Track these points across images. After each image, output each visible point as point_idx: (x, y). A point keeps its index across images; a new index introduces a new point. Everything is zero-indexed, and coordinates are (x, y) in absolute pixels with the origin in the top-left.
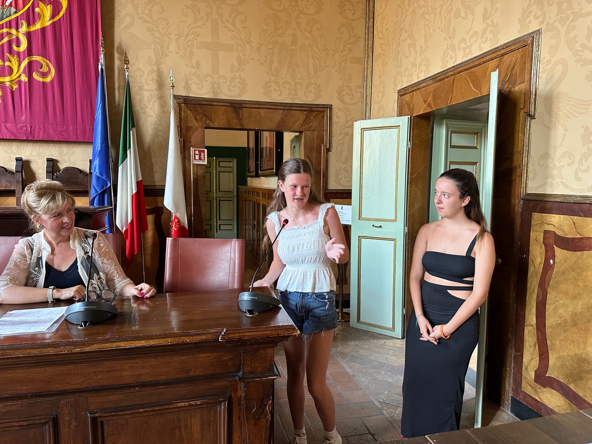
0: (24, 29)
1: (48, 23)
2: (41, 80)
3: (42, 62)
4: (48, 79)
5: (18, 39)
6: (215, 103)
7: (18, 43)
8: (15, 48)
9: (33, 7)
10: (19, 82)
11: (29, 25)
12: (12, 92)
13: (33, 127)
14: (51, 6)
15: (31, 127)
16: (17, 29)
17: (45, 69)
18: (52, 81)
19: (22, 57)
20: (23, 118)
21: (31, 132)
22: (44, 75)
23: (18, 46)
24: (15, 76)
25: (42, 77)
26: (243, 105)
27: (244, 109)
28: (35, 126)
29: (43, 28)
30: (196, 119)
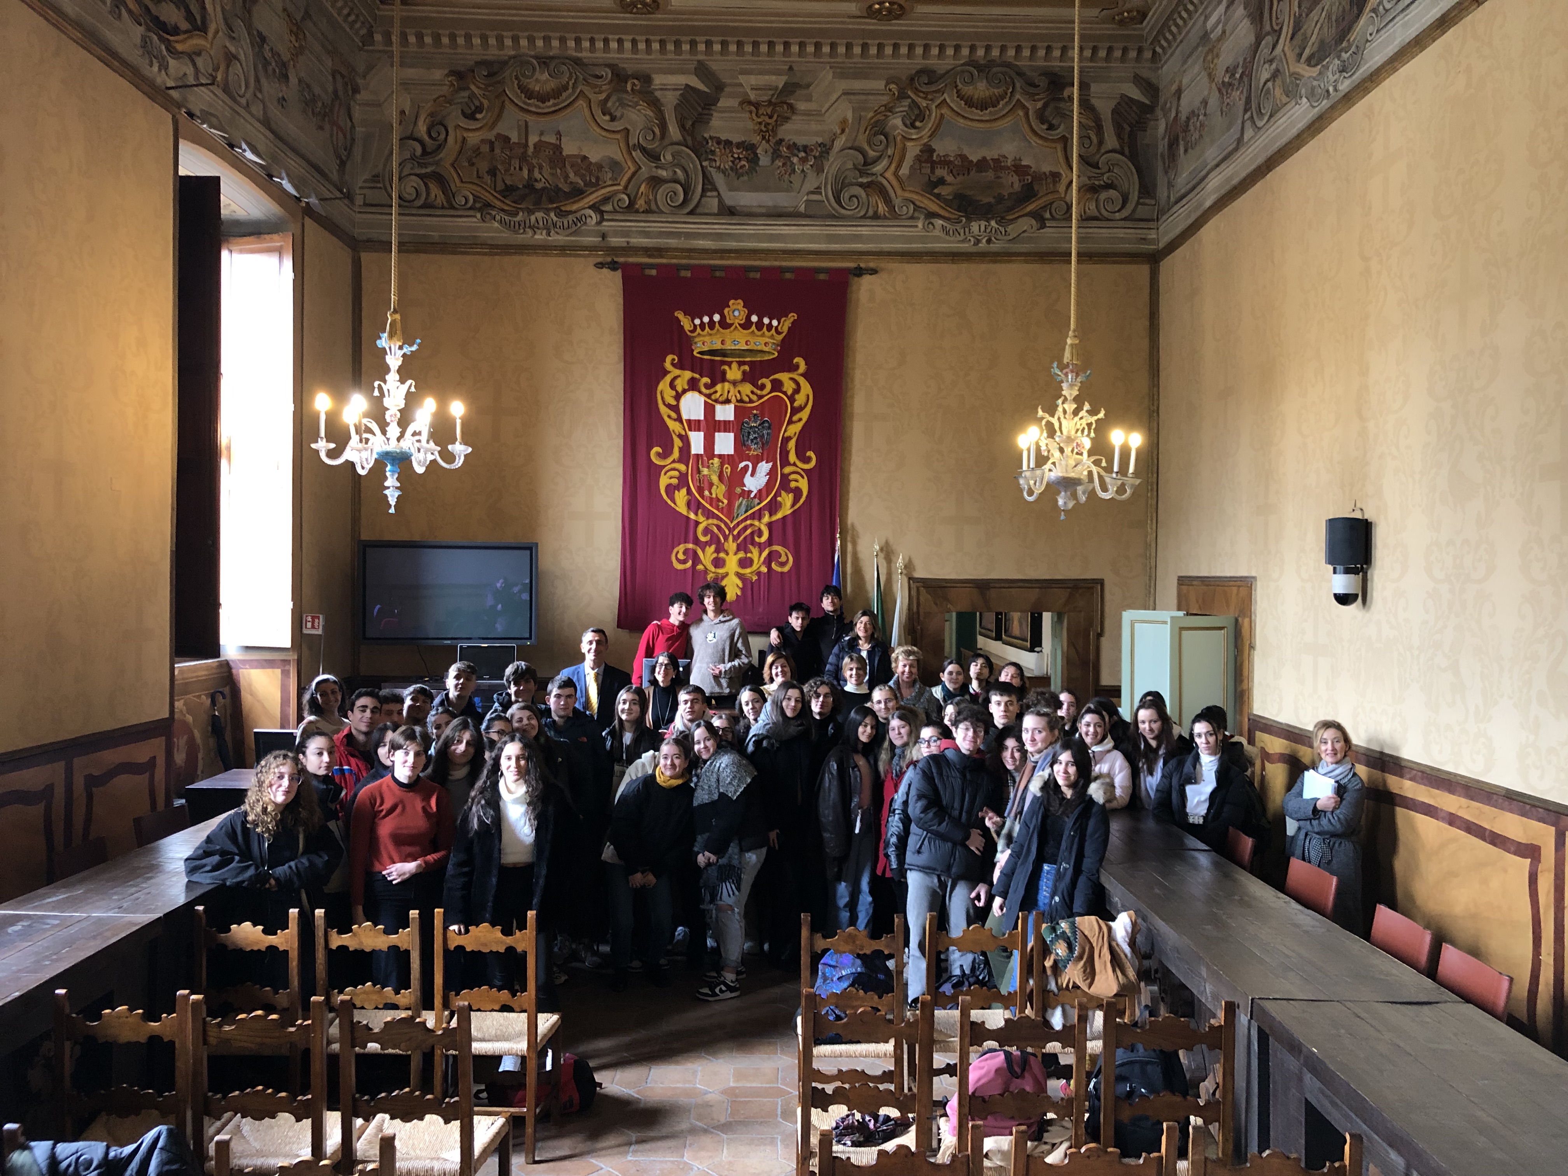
0: (766, 519)
1: (789, 512)
2: (779, 569)
3: (782, 552)
4: (786, 569)
5: (760, 529)
6: (958, 585)
7: (760, 533)
8: (757, 539)
9: (775, 496)
10: (759, 574)
11: (771, 515)
12: (752, 583)
14: (792, 494)
15: (768, 619)
16: (760, 519)
17: (783, 559)
18: (789, 571)
19: (762, 546)
20: (761, 610)
22: (783, 564)
23: (760, 536)
25: (781, 567)
26: (992, 585)
29: (784, 517)
30: (936, 604)
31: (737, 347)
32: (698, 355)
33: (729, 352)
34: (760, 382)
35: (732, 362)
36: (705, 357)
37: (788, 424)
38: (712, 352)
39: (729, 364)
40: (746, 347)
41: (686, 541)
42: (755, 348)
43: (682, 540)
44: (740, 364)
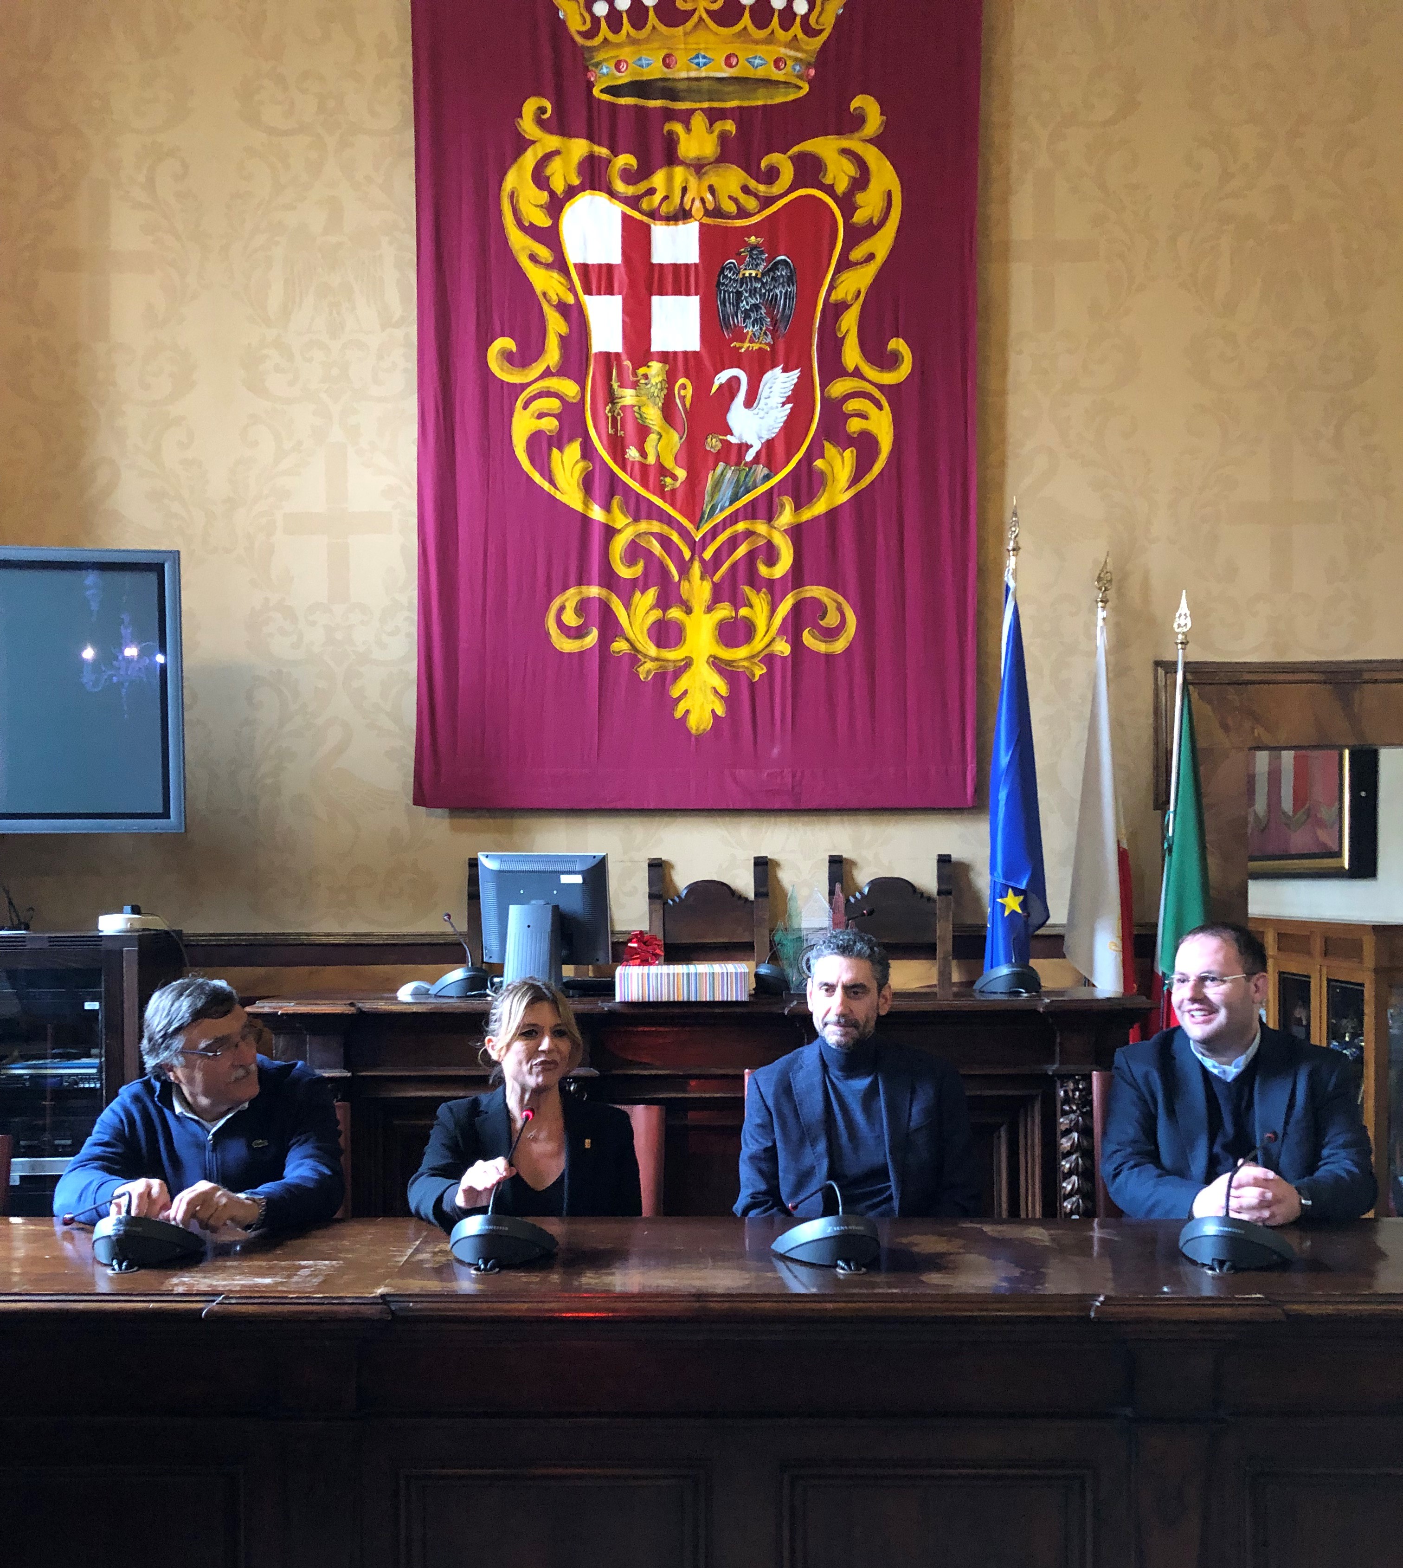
0: (786, 517)
1: (843, 498)
2: (821, 647)
3: (826, 600)
4: (840, 646)
5: (769, 544)
7: (772, 558)
8: (763, 570)
9: (809, 457)
10: (769, 659)
11: (798, 507)
12: (752, 685)
13: (799, 774)
14: (852, 452)
15: (794, 776)
16: (770, 518)
17: (831, 620)
18: (848, 651)
20: (776, 751)
21: (793, 788)
22: (830, 634)
23: (771, 562)
24: (758, 643)
25: (825, 642)
26: (1366, 676)
27: (1365, 685)
28: (803, 772)
29: (832, 510)
30: (1225, 728)
31: (703, 74)
32: (605, 97)
33: (682, 86)
34: (763, 164)
35: (692, 111)
36: (623, 101)
37: (838, 271)
38: (640, 88)
39: (685, 118)
40: (727, 73)
41: (580, 582)
42: (751, 73)
43: (573, 577)
44: (714, 116)
